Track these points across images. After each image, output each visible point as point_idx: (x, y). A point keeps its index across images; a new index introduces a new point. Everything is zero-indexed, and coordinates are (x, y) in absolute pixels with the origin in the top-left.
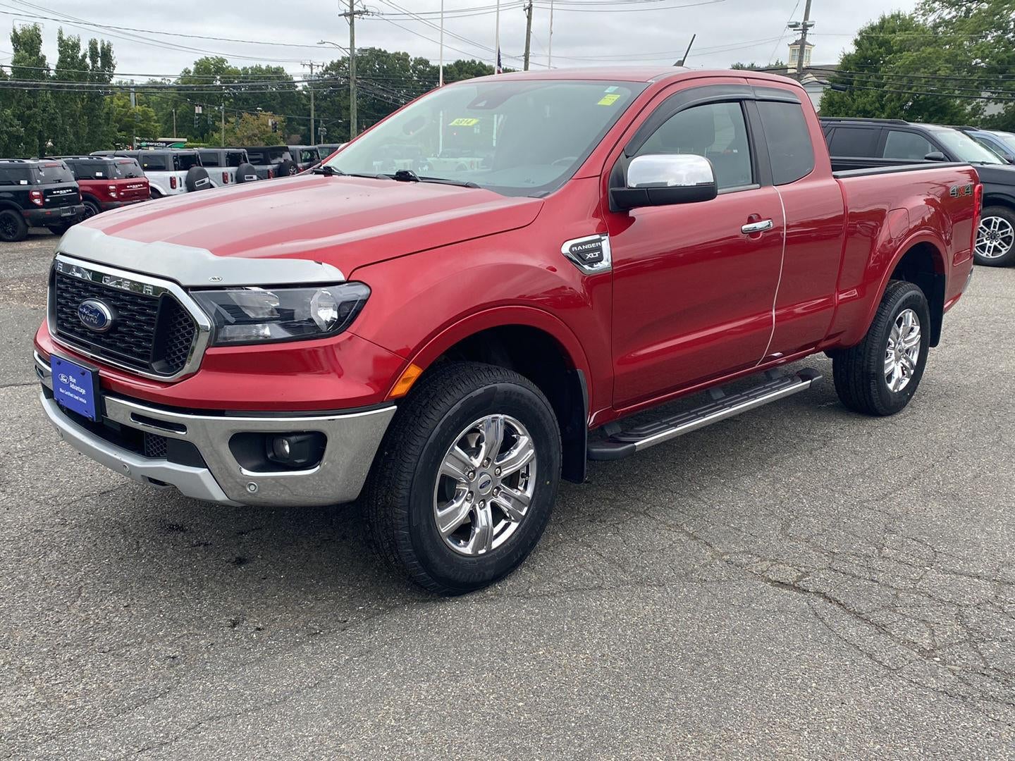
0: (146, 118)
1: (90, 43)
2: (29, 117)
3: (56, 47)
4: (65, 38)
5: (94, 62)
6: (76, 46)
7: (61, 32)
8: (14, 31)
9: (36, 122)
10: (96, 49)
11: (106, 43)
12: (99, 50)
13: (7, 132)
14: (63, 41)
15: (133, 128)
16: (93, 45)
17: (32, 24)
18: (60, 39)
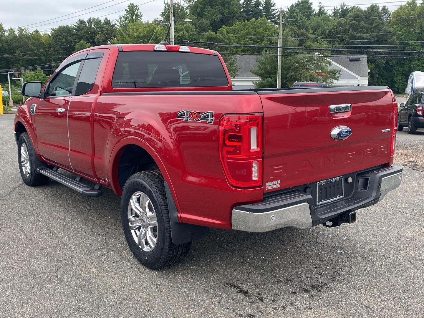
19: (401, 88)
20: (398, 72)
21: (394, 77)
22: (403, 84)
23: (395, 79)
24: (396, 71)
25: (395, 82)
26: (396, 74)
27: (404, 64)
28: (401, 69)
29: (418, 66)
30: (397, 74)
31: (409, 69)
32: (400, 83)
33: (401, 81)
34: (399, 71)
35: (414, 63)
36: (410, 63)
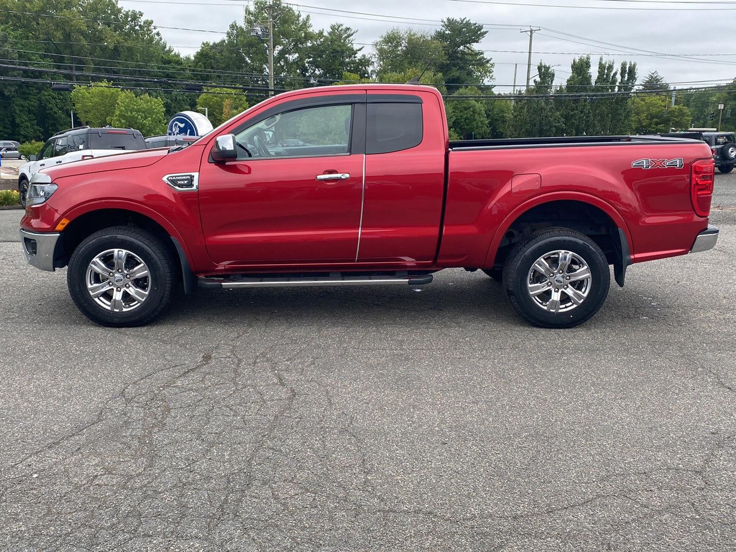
0: (682, 114)
1: (622, 64)
2: (572, 116)
3: (597, 68)
4: (603, 63)
5: (623, 76)
6: (610, 67)
7: (601, 59)
8: (574, 61)
9: (575, 119)
10: (625, 68)
11: (633, 64)
12: (627, 69)
13: (555, 127)
14: (602, 65)
15: (670, 121)
16: (623, 66)
17: (585, 56)
18: (600, 63)
19: (30, 137)
20: (21, 108)
21: (16, 117)
22: (33, 128)
23: (18, 121)
24: (17, 105)
25: (18, 126)
26: (18, 112)
27: (29, 94)
28: (26, 103)
29: (54, 98)
30: (20, 111)
31: (38, 102)
32: (28, 127)
33: (28, 124)
34: (22, 106)
35: (46, 93)
36: (38, 93)
